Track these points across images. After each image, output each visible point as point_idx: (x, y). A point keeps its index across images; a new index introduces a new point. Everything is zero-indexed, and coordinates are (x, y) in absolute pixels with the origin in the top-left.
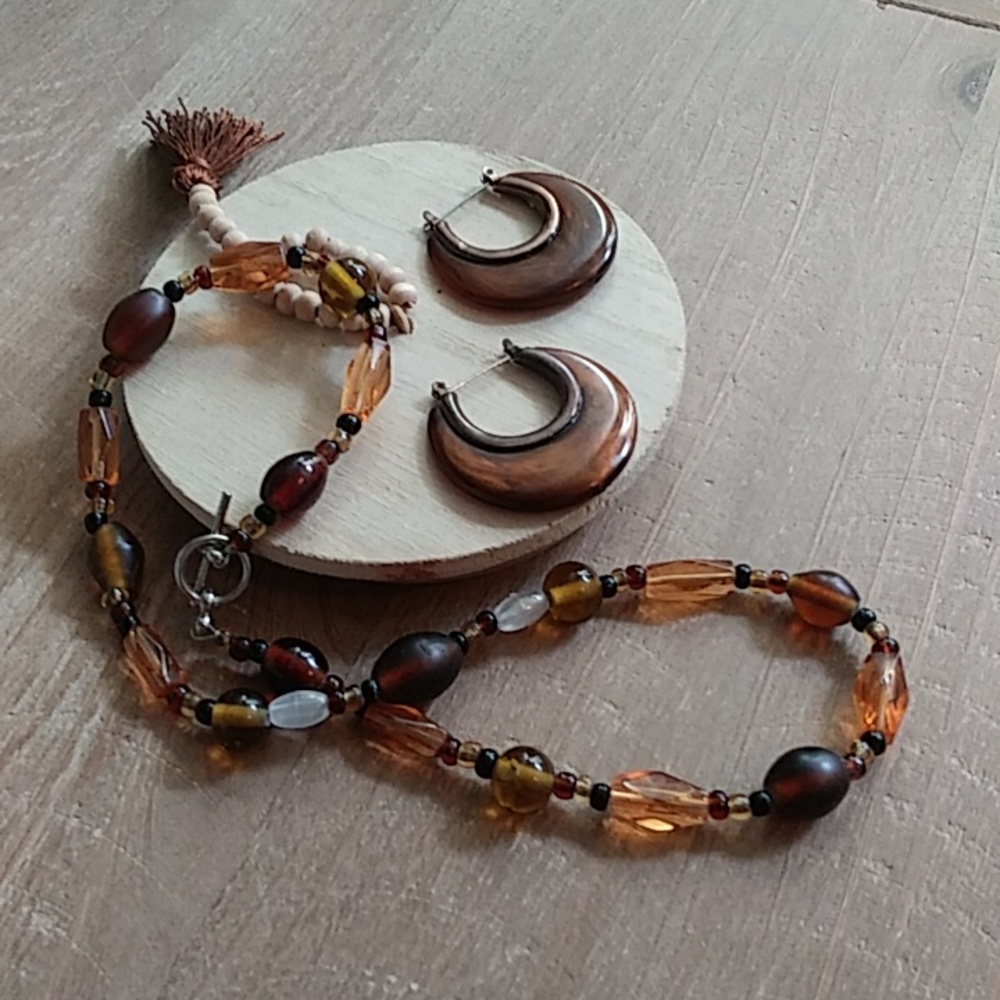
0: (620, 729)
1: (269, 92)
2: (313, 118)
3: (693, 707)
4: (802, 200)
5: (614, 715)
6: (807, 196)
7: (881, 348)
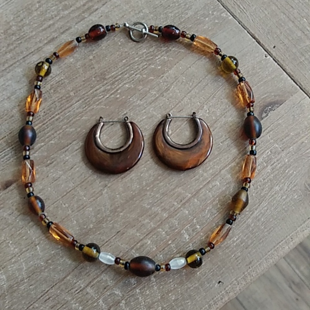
0: (3, 285)
1: (45, 3)
2: (51, 22)
3: (24, 289)
4: (175, 131)
5: (4, 280)
6: (178, 130)
7: (156, 201)
